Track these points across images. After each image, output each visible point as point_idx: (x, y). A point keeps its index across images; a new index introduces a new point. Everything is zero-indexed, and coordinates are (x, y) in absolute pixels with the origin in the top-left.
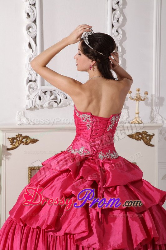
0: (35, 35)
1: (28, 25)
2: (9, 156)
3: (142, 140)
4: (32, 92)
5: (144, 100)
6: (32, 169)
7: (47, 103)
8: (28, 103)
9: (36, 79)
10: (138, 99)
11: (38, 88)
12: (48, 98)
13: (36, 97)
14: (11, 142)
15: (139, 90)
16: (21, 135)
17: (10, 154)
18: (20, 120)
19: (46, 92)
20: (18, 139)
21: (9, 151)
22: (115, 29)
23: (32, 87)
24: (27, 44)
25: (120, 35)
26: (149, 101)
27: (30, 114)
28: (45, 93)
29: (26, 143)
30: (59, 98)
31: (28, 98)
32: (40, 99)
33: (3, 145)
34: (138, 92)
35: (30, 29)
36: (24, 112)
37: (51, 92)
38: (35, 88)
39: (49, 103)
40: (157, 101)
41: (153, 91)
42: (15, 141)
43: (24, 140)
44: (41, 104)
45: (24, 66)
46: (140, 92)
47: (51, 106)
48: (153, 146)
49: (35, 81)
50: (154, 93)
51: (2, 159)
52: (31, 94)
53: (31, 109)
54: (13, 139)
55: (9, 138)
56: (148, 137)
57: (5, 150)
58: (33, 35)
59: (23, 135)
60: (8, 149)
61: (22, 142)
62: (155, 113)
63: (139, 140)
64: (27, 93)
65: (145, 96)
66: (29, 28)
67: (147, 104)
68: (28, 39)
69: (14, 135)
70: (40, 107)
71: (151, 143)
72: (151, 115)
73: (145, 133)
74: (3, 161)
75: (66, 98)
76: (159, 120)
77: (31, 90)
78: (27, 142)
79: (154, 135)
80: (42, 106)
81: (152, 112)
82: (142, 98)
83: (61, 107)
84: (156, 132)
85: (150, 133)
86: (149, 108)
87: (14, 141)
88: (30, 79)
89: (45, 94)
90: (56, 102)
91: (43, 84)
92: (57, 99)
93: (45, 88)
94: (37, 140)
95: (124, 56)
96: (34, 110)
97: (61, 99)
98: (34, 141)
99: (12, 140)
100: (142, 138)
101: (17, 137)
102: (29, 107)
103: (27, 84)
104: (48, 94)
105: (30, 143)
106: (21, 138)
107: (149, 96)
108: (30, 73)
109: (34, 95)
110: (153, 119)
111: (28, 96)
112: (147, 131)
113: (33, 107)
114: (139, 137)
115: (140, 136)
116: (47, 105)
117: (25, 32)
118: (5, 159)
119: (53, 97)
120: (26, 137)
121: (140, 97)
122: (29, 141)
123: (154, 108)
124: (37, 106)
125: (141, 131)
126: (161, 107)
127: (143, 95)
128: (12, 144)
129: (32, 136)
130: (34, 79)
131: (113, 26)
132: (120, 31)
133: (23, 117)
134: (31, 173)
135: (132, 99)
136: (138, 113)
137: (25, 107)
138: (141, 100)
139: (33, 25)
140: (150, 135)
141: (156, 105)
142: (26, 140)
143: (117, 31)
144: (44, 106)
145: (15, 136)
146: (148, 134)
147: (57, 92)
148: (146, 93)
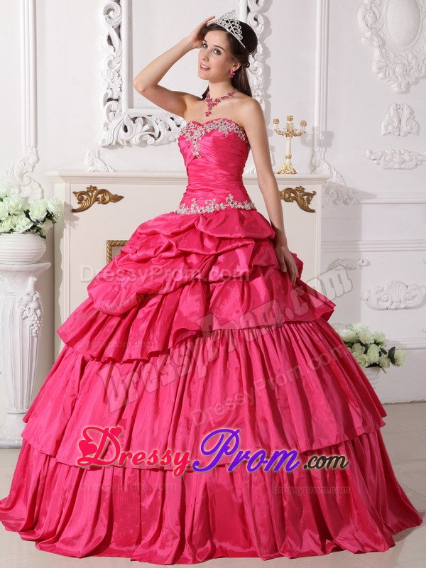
0: (118, 24)
1: (106, 7)
2: (75, 222)
3: (295, 201)
4: (113, 119)
5: (300, 135)
6: (112, 245)
7: (138, 136)
8: (105, 136)
9: (119, 97)
10: (291, 133)
11: (123, 112)
12: (138, 129)
13: (118, 126)
14: (78, 199)
15: (291, 119)
16: (95, 188)
17: (77, 219)
18: (93, 164)
19: (136, 118)
20: (90, 194)
21: (75, 214)
22: (251, 15)
23: (112, 109)
24: (106, 38)
25: (260, 25)
26: (309, 138)
27: (109, 155)
28: (134, 119)
29: (104, 202)
30: (157, 129)
31: (106, 127)
32: (126, 129)
33: (65, 204)
34: (289, 122)
35: (111, 14)
36: (99, 151)
37: (144, 118)
38: (117, 111)
39: (141, 137)
40: (322, 137)
41: (315, 122)
42: (85, 197)
43: (100, 196)
44: (127, 139)
45: (100, 74)
46: (293, 122)
47: (143, 143)
48: (313, 211)
49: (117, 100)
50: (316, 125)
51: (64, 226)
52: (111, 122)
53: (110, 146)
54: (82, 193)
55: (75, 193)
56: (305, 197)
57: (69, 211)
58: (115, 23)
59: (99, 188)
60: (74, 211)
61: (97, 200)
62: (318, 158)
63: (290, 201)
64: (105, 119)
65: (301, 128)
66: (108, 11)
67: (304, 143)
68: (107, 29)
69: (83, 187)
70: (126, 144)
71: (311, 207)
72: (311, 161)
73: (301, 190)
74: (65, 229)
75: (170, 130)
76: (323, 170)
77: (111, 114)
78: (104, 199)
79: (315, 193)
80: (128, 142)
81: (313, 156)
82: (297, 132)
83: (161, 144)
84: (318, 189)
85: (308, 189)
86: (308, 151)
87: (83, 198)
88: (109, 97)
89: (134, 122)
90: (152, 136)
91: (131, 105)
92: (154, 130)
93: (133, 113)
94: (121, 198)
95: (267, 61)
96: (116, 148)
97: (161, 131)
98: (117, 199)
99: (80, 196)
100: (294, 199)
101: (88, 192)
102: (107, 144)
103: (105, 104)
104: (139, 121)
105: (109, 201)
106: (95, 193)
107: (308, 129)
108: (109, 86)
109: (116, 123)
110: (315, 169)
111: (106, 125)
112: (303, 186)
113: (114, 143)
114: (290, 196)
115: (292, 195)
116: (138, 141)
117: (102, 17)
118: (68, 227)
119: (147, 127)
120: (103, 191)
121: (293, 131)
122: (107, 198)
123: (316, 150)
124: (121, 143)
125: (294, 187)
126: (328, 149)
127: (297, 127)
128: (80, 201)
129: (114, 189)
130: (115, 97)
131: (248, 10)
132: (261, 19)
133: (97, 160)
134: (111, 250)
135: (279, 133)
136: (290, 157)
137: (100, 142)
138: (295, 135)
139: (115, 5)
140: (308, 194)
141: (320, 145)
142: (103, 196)
143: (256, 19)
144: (133, 141)
145: (86, 190)
146: (305, 191)
147: (155, 119)
148: (304, 124)
